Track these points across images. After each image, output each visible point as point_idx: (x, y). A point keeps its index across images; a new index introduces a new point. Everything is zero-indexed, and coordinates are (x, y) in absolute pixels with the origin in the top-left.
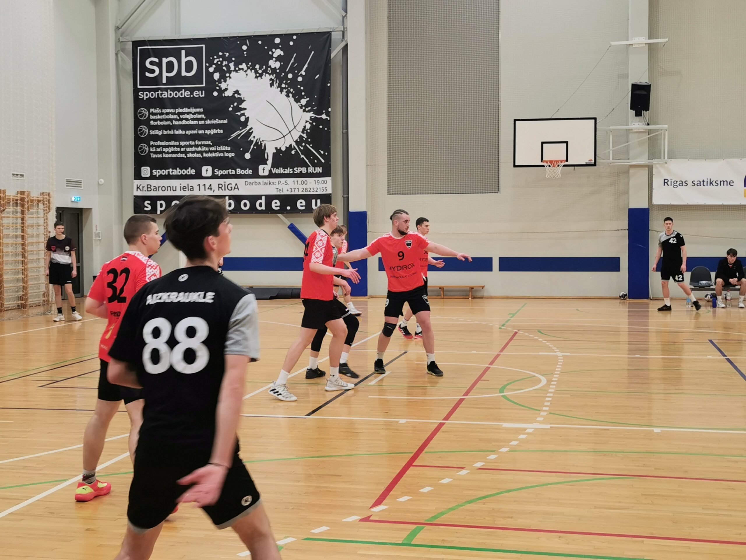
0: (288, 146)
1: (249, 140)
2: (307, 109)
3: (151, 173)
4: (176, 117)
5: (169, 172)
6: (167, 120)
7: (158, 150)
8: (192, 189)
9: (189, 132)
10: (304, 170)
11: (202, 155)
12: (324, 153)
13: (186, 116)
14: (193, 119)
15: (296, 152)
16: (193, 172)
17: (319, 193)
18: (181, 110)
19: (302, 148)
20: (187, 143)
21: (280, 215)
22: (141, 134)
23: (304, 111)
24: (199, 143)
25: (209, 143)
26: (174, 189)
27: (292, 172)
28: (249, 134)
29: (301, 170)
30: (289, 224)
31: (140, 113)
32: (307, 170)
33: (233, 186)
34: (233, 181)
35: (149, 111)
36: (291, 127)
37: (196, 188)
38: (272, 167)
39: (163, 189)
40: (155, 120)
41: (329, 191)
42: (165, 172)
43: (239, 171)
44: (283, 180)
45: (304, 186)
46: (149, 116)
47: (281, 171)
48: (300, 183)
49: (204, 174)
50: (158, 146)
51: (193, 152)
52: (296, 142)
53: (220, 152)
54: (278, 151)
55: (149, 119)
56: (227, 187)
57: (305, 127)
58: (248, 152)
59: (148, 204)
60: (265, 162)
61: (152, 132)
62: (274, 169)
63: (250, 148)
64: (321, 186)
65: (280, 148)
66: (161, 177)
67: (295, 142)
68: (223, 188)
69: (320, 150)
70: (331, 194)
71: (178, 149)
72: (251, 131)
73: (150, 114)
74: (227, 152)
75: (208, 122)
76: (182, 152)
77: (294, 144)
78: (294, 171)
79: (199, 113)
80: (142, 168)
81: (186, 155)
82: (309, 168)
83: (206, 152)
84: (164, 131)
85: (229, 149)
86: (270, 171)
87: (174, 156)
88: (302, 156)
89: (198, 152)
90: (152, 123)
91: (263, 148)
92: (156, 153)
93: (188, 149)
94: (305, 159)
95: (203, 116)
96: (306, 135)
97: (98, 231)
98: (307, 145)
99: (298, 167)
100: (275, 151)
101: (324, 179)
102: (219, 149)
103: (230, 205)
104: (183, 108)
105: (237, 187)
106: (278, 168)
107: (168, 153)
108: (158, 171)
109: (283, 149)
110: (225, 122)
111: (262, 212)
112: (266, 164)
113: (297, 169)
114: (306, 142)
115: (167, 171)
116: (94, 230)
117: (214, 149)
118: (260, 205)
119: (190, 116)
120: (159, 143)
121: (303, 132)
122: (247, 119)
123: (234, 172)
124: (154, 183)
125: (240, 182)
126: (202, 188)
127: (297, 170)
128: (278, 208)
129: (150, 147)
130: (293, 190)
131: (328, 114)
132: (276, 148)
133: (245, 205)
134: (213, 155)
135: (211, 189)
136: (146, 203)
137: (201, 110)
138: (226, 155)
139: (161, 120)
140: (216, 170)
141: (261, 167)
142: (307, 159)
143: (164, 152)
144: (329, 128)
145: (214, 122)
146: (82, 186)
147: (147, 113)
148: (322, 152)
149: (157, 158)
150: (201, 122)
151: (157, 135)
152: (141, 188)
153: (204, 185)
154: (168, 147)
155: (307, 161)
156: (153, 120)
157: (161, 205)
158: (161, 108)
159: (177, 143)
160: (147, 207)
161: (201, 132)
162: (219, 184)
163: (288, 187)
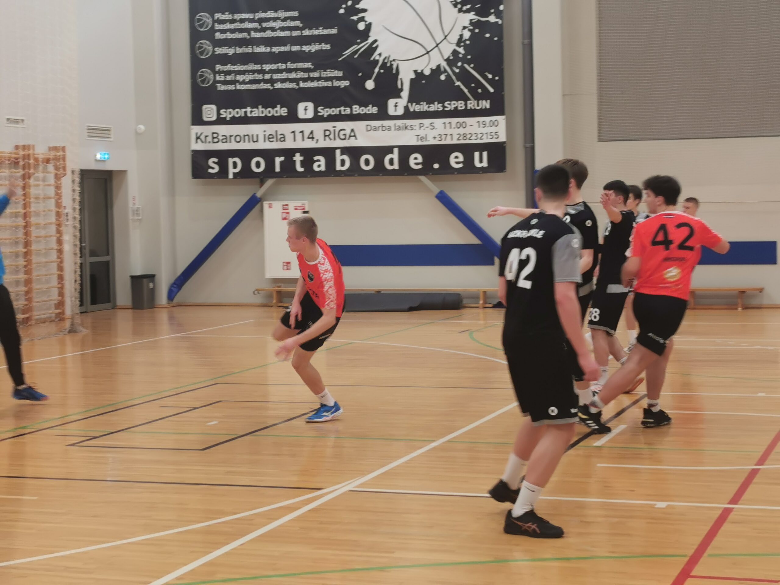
0: (434, 68)
1: (372, 59)
2: (465, 8)
3: (219, 114)
4: (255, 25)
5: (246, 112)
6: (241, 31)
7: (229, 78)
8: (283, 139)
9: (276, 50)
10: (460, 105)
11: (298, 84)
12: (494, 77)
13: (272, 24)
14: (282, 29)
15: (448, 76)
16: (283, 111)
17: (485, 140)
18: (263, 15)
19: (457, 71)
20: (274, 67)
21: (422, 178)
22: (202, 53)
23: (460, 11)
24: (294, 66)
25: (308, 65)
26: (255, 140)
27: (441, 109)
28: (372, 49)
29: (455, 106)
30: (437, 191)
31: (200, 20)
32: (466, 105)
33: (348, 132)
34: (348, 126)
35: (213, 17)
36: (439, 37)
37: (289, 137)
38: (409, 102)
39: (238, 139)
40: (223, 31)
41: (502, 138)
42: (240, 113)
43: (357, 109)
44: (427, 122)
45: (461, 131)
46: (213, 26)
47: (424, 107)
48: (455, 126)
49: (301, 114)
50: (229, 73)
51: (283, 81)
52: (448, 60)
53: (327, 79)
54: (419, 75)
55: (213, 31)
56: (337, 135)
57: (461, 36)
58: (370, 79)
59: (214, 162)
60: (397, 94)
61: (219, 51)
62: (412, 105)
63: (374, 73)
64: (488, 130)
65: (422, 71)
66: (235, 121)
67: (446, 60)
68: (332, 136)
69: (486, 73)
70: (504, 143)
71: (260, 77)
72: (374, 46)
73: (214, 21)
74: (338, 79)
75: (307, 32)
76: (266, 81)
77: (444, 64)
78: (444, 107)
79: (293, 19)
80: (204, 107)
81: (272, 85)
82: (469, 102)
83: (305, 80)
84: (238, 49)
85: (340, 74)
86: (406, 108)
87: (254, 87)
88: (458, 83)
89: (291, 81)
90: (218, 36)
91: (394, 71)
92: (225, 83)
93: (275, 77)
94: (462, 87)
95: (298, 23)
96: (464, 49)
97: (136, 206)
98: (466, 66)
99: (451, 101)
100: (413, 76)
101: (493, 118)
102: (324, 74)
103: (343, 163)
104: (266, 12)
105: (353, 134)
106: (418, 103)
107: (244, 82)
108: (228, 110)
109: (427, 72)
110: (334, 31)
111: (393, 172)
112: (400, 97)
113: (450, 104)
114: (464, 60)
115: (244, 110)
116: (131, 205)
117: (316, 75)
118: (391, 162)
119: (278, 24)
120: (229, 67)
121: (458, 45)
122: (369, 27)
123: (348, 111)
124: (223, 130)
125: (360, 126)
126: (299, 136)
127: (450, 106)
128: (420, 167)
129: (215, 73)
130: (444, 137)
131: (499, 14)
132: (415, 71)
133: (367, 162)
134: (315, 84)
135: (313, 138)
136: (212, 162)
137: (296, 14)
138: (336, 83)
139: (233, 31)
140: (319, 109)
141: (391, 102)
142: (467, 88)
143: (238, 81)
144: (501, 37)
145: (316, 32)
146: (112, 136)
147: (210, 21)
148: (490, 76)
149: (227, 91)
150: (296, 33)
151: (226, 55)
152: (202, 137)
153: (302, 132)
154: (243, 73)
155: (466, 91)
156: (219, 31)
157: (235, 165)
158: (233, 13)
159: (258, 67)
160: (213, 168)
161: (296, 48)
162: (325, 131)
163: (435, 133)
